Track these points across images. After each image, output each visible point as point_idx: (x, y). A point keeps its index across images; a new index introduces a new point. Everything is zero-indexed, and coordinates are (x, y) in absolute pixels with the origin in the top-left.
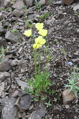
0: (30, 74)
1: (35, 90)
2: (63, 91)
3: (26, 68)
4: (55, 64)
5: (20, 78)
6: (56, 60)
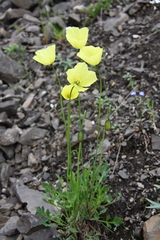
0: (53, 169)
1: (65, 213)
2: (145, 219)
3: (44, 152)
4: (124, 144)
5: (26, 179)
6: (127, 132)
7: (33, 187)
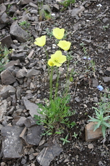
7: (32, 102)
